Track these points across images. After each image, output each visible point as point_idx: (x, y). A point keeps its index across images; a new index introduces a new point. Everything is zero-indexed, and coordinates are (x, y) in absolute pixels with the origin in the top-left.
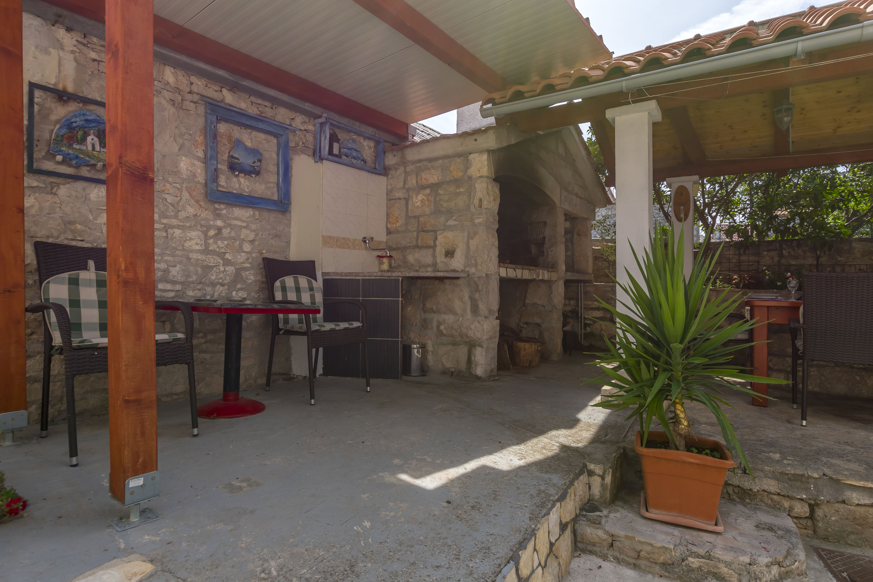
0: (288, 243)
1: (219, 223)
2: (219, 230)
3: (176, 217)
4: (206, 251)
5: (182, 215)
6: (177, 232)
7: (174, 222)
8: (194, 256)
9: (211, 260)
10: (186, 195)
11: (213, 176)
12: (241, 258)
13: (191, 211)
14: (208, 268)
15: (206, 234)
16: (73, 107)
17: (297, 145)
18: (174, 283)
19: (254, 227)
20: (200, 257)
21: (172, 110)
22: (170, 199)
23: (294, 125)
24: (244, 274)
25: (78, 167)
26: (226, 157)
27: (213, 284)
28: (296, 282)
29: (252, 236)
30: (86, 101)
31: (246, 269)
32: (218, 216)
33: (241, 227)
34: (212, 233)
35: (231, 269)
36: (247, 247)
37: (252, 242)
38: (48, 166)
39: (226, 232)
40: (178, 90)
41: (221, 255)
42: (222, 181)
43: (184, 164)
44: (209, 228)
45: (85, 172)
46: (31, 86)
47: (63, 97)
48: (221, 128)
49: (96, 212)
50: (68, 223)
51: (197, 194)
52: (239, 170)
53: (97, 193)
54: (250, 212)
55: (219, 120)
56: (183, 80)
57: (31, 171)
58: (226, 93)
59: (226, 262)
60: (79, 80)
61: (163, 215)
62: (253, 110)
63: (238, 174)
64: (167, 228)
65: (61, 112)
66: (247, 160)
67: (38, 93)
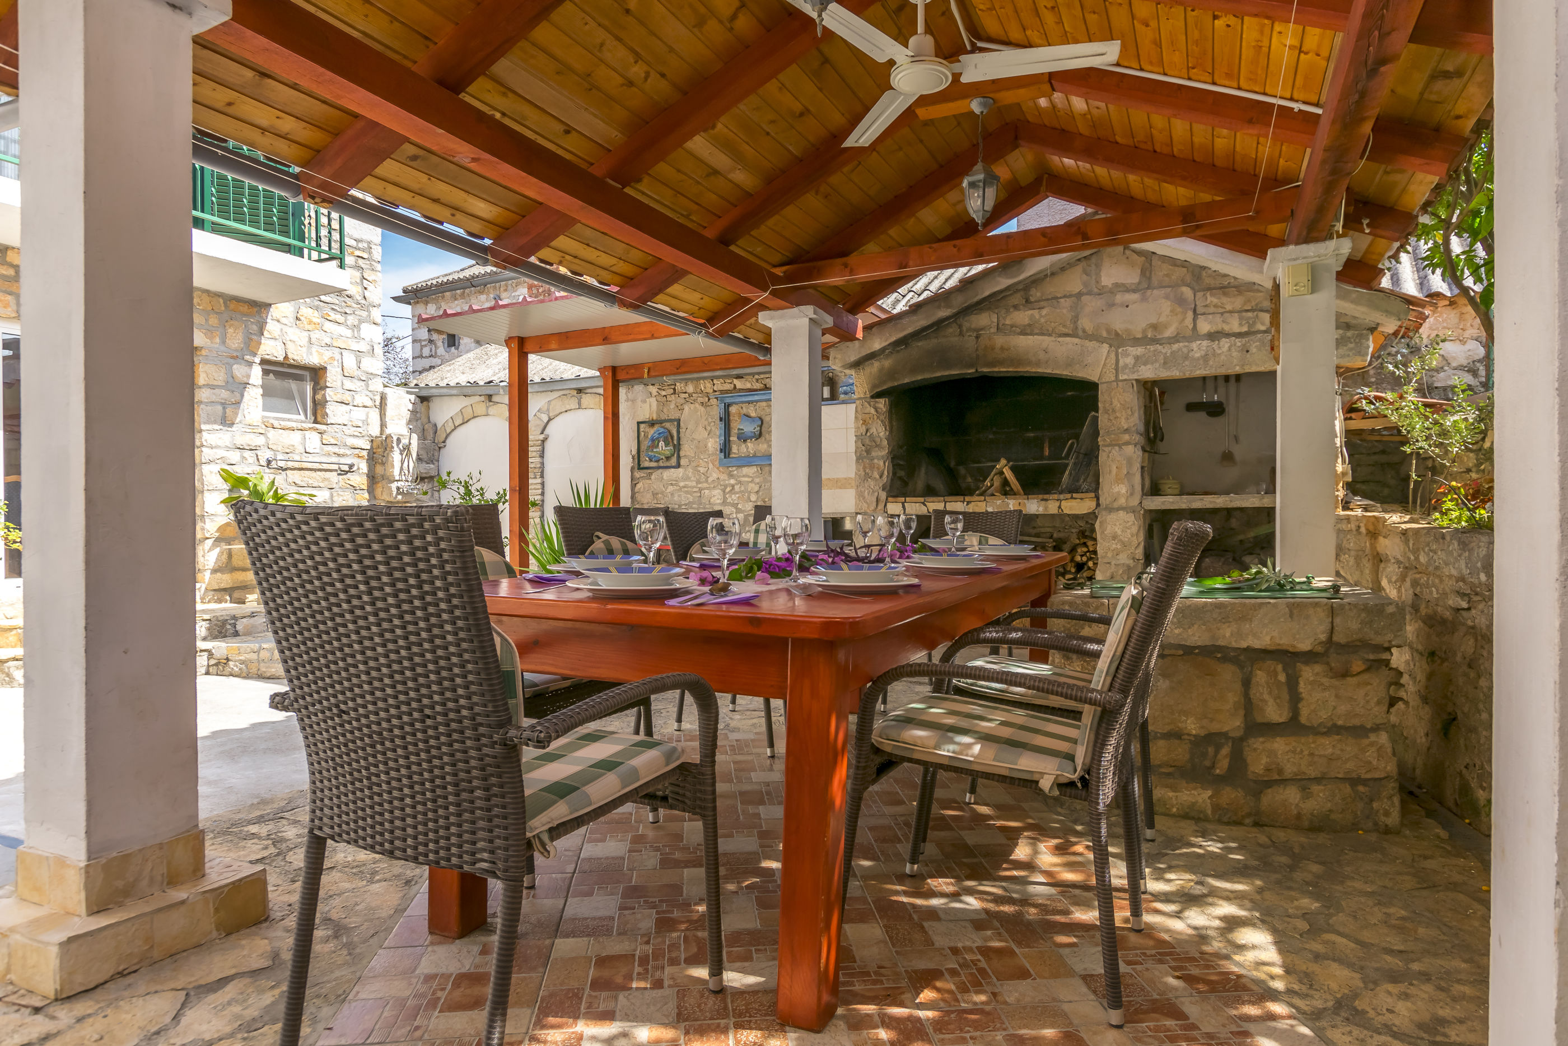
1: (732, 481)
2: (733, 486)
3: (706, 481)
5: (710, 480)
6: (707, 492)
7: (705, 485)
10: (711, 466)
11: (726, 450)
12: (749, 506)
13: (715, 476)
16: (656, 427)
19: (757, 480)
21: (702, 409)
22: (702, 470)
25: (657, 461)
26: (736, 430)
29: (756, 488)
30: (661, 422)
32: (731, 476)
33: (748, 482)
34: (728, 489)
36: (753, 498)
37: (757, 492)
38: (647, 464)
39: (737, 488)
40: (707, 395)
41: (735, 505)
42: (734, 449)
43: (709, 443)
44: (726, 486)
45: (661, 464)
46: (639, 423)
47: (652, 424)
48: (733, 409)
49: (665, 486)
50: (655, 494)
51: (717, 463)
52: (743, 438)
53: (667, 474)
54: (754, 469)
55: (729, 405)
56: (709, 385)
57: (640, 468)
58: (736, 381)
59: (739, 511)
60: (660, 411)
61: (698, 482)
62: (758, 386)
63: (745, 441)
64: (701, 490)
65: (651, 432)
66: (749, 428)
67: (642, 426)
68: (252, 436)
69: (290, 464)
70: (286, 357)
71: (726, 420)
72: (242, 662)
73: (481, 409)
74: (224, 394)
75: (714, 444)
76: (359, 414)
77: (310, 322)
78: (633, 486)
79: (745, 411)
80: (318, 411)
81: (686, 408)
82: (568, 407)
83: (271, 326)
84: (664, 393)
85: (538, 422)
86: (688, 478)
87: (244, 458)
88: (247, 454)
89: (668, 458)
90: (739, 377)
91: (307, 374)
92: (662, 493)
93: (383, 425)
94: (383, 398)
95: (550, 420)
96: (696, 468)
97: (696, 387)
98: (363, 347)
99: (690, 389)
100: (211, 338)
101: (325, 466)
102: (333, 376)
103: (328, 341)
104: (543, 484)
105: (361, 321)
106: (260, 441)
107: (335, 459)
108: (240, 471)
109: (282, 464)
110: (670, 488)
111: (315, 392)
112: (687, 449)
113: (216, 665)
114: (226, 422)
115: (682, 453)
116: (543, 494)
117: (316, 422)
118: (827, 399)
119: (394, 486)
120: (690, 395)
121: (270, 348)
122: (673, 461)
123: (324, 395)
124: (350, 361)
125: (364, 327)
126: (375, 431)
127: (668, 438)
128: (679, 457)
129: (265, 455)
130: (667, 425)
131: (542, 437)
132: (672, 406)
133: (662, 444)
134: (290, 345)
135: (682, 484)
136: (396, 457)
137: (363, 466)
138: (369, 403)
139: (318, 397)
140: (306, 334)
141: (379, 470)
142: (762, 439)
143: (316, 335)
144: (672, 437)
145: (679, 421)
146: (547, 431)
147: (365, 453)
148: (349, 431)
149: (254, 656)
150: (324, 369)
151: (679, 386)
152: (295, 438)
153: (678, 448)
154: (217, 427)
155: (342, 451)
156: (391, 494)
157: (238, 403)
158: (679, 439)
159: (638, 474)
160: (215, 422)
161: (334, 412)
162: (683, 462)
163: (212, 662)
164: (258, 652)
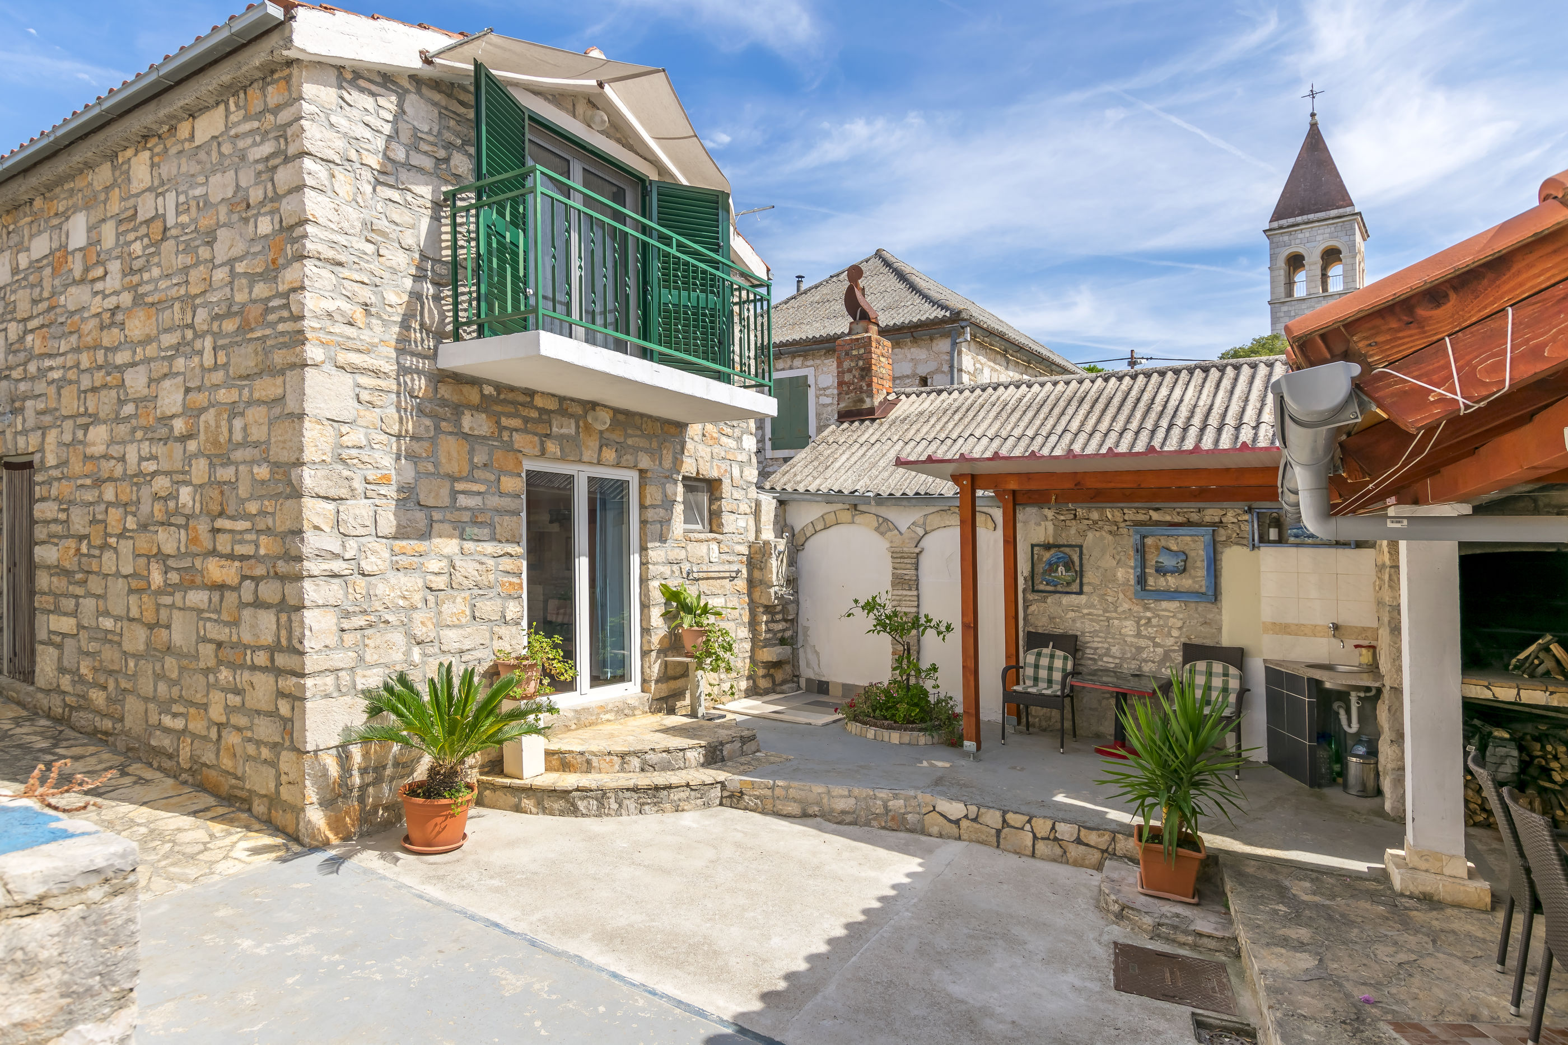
0: (1220, 630)
1: (1149, 614)
2: (1149, 619)
3: (1116, 611)
4: (1139, 635)
5: (1120, 609)
6: (1116, 622)
7: (1114, 615)
8: (1129, 639)
9: (1143, 643)
10: (1121, 596)
11: (1142, 580)
12: (1170, 642)
13: (1126, 606)
14: (1140, 649)
15: (1138, 623)
16: (1053, 551)
17: (1229, 537)
18: (1114, 657)
19: (1181, 616)
20: (1133, 640)
21: (1110, 537)
22: (1110, 599)
23: (1224, 520)
24: (1173, 655)
25: (1055, 586)
26: (1153, 563)
27: (1146, 661)
28: (1209, 667)
29: (1180, 624)
30: (1058, 546)
31: (1174, 651)
32: (1147, 608)
33: (1168, 617)
34: (1143, 622)
35: (1160, 650)
36: (1175, 633)
37: (1180, 628)
38: (1042, 587)
39: (1154, 621)
40: (1116, 523)
41: (1152, 639)
42: (1151, 581)
43: (1120, 574)
44: (1140, 618)
45: (1059, 588)
46: (1033, 546)
47: (1047, 547)
48: (1149, 541)
49: (1066, 611)
50: (1051, 618)
51: (1130, 594)
52: (1161, 571)
53: (1066, 600)
54: (1176, 604)
55: (1144, 537)
56: (1118, 514)
57: (1034, 591)
58: (1151, 512)
59: (1156, 645)
60: (1056, 535)
61: (1105, 611)
62: (1180, 519)
63: (1165, 575)
64: (1108, 619)
65: (1047, 555)
66: (1169, 562)
67: (1036, 549)
68: (677, 550)
69: (701, 575)
70: (698, 473)
71: (1141, 551)
72: (757, 797)
73: (846, 516)
74: (661, 512)
75: (1126, 574)
76: (742, 523)
77: (712, 438)
78: (1026, 608)
79: (1163, 543)
80: (714, 521)
81: (1090, 535)
82: (948, 523)
83: (690, 445)
84: (1062, 518)
85: (913, 535)
86: (1092, 606)
87: (673, 572)
88: (675, 568)
89: (1069, 584)
90: (1156, 509)
91: (704, 485)
92: (1060, 618)
93: (758, 531)
94: (758, 504)
95: (926, 533)
96: (1102, 597)
97: (1101, 514)
98: (743, 457)
99: (1095, 515)
100: (654, 461)
101: (722, 575)
102: (726, 487)
103: (723, 454)
104: (918, 596)
105: (743, 433)
106: (682, 554)
107: (727, 567)
108: (673, 584)
109: (696, 575)
110: (1071, 614)
111: (710, 504)
112: (1090, 577)
113: (731, 797)
114: (662, 539)
115: (1085, 580)
116: (918, 606)
117: (711, 531)
118: (1274, 542)
119: (772, 591)
120: (1095, 522)
121: (689, 467)
122: (1075, 587)
123: (720, 506)
124: (736, 472)
125: (745, 437)
126: (752, 537)
127: (1069, 565)
128: (1081, 585)
129: (686, 567)
130: (1067, 550)
131: (917, 550)
132: (1073, 531)
133: (1061, 569)
134: (701, 461)
135: (1085, 611)
136: (774, 563)
137: (744, 571)
138: (748, 511)
139: (714, 507)
140: (709, 450)
141: (757, 574)
142: (1186, 575)
143: (716, 449)
144: (1073, 563)
145: (1081, 547)
146: (922, 544)
147: (745, 558)
148: (737, 538)
149: (769, 793)
150: (719, 481)
151: (1080, 512)
152: (704, 547)
153: (1081, 574)
154: (657, 544)
155: (731, 558)
156: (770, 599)
157: (670, 520)
158: (1081, 565)
159: (1030, 597)
160: (654, 541)
161: (729, 521)
162: (1086, 589)
163: (726, 794)
164: (772, 788)
